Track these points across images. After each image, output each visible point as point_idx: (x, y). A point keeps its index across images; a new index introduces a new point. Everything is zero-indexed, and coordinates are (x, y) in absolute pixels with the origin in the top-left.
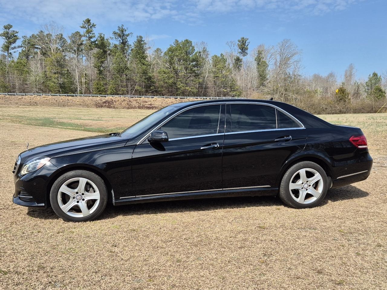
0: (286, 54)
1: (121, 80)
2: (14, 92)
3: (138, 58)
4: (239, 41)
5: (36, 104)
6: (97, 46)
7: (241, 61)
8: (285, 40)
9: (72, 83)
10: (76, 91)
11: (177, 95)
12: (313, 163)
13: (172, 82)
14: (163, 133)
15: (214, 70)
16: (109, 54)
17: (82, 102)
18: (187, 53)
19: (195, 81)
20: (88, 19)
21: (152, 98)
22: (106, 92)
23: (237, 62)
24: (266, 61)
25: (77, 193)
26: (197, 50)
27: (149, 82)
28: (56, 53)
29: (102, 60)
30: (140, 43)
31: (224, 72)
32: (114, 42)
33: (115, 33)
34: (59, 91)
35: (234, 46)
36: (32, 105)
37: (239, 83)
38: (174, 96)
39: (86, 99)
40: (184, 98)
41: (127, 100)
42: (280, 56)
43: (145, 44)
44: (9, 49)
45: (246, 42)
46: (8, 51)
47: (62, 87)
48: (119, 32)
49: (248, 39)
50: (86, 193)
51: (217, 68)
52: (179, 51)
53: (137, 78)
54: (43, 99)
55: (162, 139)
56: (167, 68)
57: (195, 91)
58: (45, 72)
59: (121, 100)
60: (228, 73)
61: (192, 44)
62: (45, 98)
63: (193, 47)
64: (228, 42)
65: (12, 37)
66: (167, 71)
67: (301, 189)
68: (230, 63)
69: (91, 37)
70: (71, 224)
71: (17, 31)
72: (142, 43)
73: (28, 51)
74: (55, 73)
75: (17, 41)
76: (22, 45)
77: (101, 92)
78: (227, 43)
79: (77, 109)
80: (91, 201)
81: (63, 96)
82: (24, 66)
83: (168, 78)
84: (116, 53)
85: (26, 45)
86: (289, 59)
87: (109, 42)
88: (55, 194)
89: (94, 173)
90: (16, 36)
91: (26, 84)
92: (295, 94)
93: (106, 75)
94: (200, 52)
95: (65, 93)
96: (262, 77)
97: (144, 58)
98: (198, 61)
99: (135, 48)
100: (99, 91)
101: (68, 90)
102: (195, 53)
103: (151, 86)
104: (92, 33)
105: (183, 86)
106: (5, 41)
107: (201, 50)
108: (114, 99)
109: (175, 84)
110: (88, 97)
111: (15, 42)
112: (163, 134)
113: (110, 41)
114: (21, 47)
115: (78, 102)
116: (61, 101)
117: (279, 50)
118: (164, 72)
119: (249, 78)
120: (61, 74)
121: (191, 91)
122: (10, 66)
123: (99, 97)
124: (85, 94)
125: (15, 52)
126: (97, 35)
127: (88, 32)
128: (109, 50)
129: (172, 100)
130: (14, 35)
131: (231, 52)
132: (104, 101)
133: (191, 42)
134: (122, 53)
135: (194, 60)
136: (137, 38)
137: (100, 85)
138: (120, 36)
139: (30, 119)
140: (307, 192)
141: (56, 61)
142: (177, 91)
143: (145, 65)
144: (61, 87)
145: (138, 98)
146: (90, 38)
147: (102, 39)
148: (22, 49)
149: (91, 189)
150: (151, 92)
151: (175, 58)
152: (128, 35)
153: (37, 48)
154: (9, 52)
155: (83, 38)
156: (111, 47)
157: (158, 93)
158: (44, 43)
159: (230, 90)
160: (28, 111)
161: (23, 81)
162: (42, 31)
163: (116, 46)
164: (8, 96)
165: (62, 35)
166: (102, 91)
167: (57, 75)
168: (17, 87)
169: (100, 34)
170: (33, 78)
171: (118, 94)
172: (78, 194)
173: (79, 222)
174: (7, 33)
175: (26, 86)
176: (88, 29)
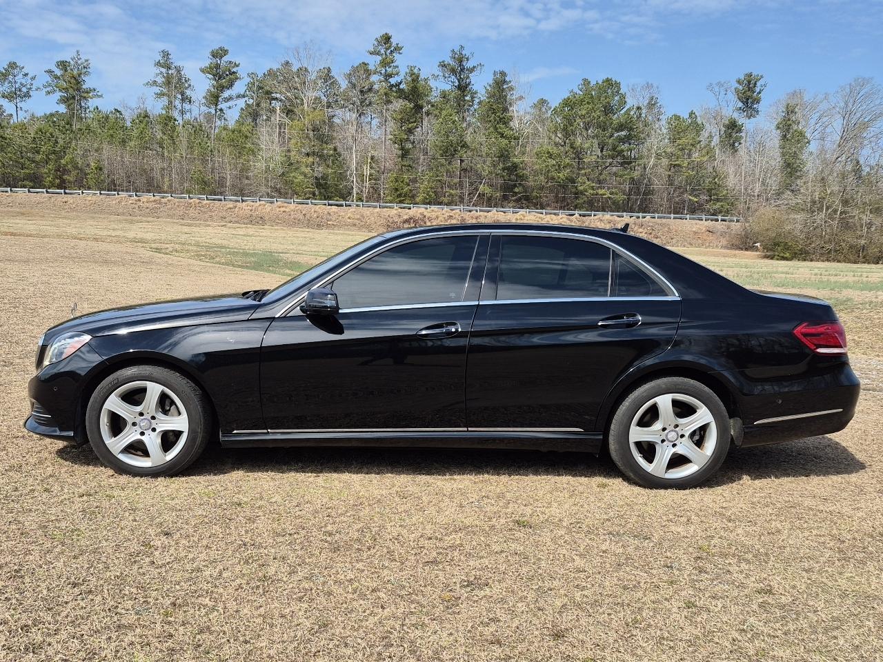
0: (858, 115)
1: (448, 171)
2: (221, 194)
3: (490, 121)
4: (739, 82)
5: (261, 221)
6: (402, 94)
7: (740, 131)
8: (858, 79)
9: (342, 177)
10: (350, 194)
11: (576, 208)
12: (692, 382)
13: (567, 179)
14: (328, 294)
15: (669, 150)
16: (428, 114)
17: (358, 219)
18: (608, 110)
19: (621, 176)
20: (386, 34)
21: (513, 213)
22: (413, 197)
23: (730, 131)
24: (805, 130)
25: (141, 414)
26: (631, 102)
27: (513, 177)
28: (312, 110)
29: (410, 126)
30: (500, 86)
31: (696, 156)
32: (440, 85)
33: (443, 65)
34: (314, 194)
35: (726, 94)
36: (253, 222)
37: (731, 181)
38: (568, 210)
39: (367, 212)
40: (591, 216)
41: (457, 216)
42: (844, 118)
43: (511, 89)
44: (218, 101)
45: (755, 84)
46: (216, 105)
47: (321, 185)
48: (452, 63)
49: (762, 77)
50: (160, 416)
51: (679, 145)
52: (587, 106)
53: (484, 167)
54: (278, 210)
55: (326, 307)
56: (556, 144)
57: (620, 197)
58: (289, 151)
59: (444, 216)
60: (705, 159)
61: (619, 89)
62: (282, 209)
63: (623, 97)
64: (711, 84)
65: (227, 75)
66: (555, 151)
67: (660, 442)
68: (713, 132)
69: (390, 76)
70: (124, 479)
71: (237, 63)
72: (505, 87)
73: (258, 105)
74: (308, 155)
75: (237, 84)
76: (246, 91)
77: (402, 199)
78: (710, 87)
79: (346, 234)
80: (171, 434)
81: (319, 206)
82: (246, 137)
83: (557, 167)
84: (441, 109)
85: (254, 93)
86: (865, 126)
87: (429, 86)
88: (94, 413)
89: (179, 375)
90: (234, 72)
91: (247, 178)
92: (868, 213)
93: (415, 160)
94: (639, 108)
95: (325, 200)
96: (791, 168)
97: (505, 121)
98: (631, 129)
99: (488, 98)
100: (400, 196)
101: (332, 193)
102: (625, 109)
103: (515, 186)
104: (392, 65)
105: (593, 188)
106: (211, 84)
107: (644, 103)
108: (428, 215)
109: (573, 181)
110: (371, 209)
111: (231, 85)
112: (329, 296)
113: (432, 83)
114: (244, 96)
115: (349, 218)
116: (315, 216)
117: (842, 104)
118: (548, 152)
119: (757, 171)
120: (321, 156)
121: (609, 198)
122: (219, 138)
123: (396, 210)
124: (367, 202)
125: (230, 108)
126: (403, 71)
127: (385, 63)
128: (429, 102)
129: (561, 219)
130: (230, 70)
131: (718, 108)
132: (406, 217)
133: (618, 85)
134: (455, 111)
135: (622, 125)
136: (495, 76)
137: (402, 182)
138: (453, 71)
139: (234, 254)
140: (673, 450)
141: (311, 127)
142: (577, 198)
143: (506, 137)
144: (319, 185)
145: (482, 213)
146: (388, 76)
147: (415, 78)
148: (246, 101)
149: (173, 407)
150: (514, 198)
151: (578, 120)
152: (472, 70)
153: (276, 99)
154: (219, 107)
155: (374, 78)
156: (434, 97)
157: (532, 203)
158: (289, 89)
159: (708, 198)
160: (244, 235)
161: (242, 170)
162: (287, 63)
163: (444, 95)
164: (206, 202)
165: (329, 70)
166: (405, 196)
167: (311, 159)
168: (228, 184)
169: (411, 68)
170: (261, 165)
171: (440, 203)
172: (142, 418)
173: (142, 477)
174: (218, 66)
175: (246, 182)
176: (384, 56)
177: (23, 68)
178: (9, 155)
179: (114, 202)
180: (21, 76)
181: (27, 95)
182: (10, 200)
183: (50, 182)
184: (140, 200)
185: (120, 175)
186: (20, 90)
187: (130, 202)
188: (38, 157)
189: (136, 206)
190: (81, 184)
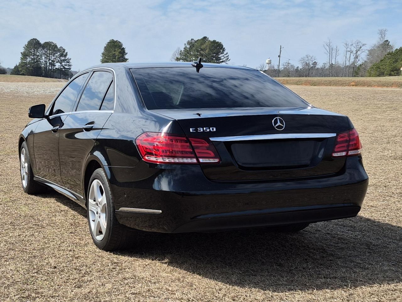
67: (96, 213)
140: (99, 220)
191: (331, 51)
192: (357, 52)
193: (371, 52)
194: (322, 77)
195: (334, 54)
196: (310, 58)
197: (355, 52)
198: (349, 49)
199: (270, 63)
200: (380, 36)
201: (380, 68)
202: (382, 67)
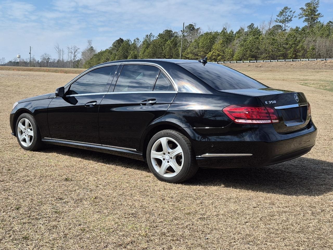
50: (29, 130)
67: (163, 160)
140: (168, 164)
177: (290, 8)
178: (275, 46)
179: (314, 64)
180: (289, 12)
181: (291, 20)
182: (269, 65)
183: (291, 56)
184: (326, 62)
185: (323, 51)
186: (287, 18)
187: (322, 63)
188: (287, 46)
189: (324, 65)
190: (304, 56)
191: (60, 52)
192: (75, 53)
193: (83, 53)
194: (54, 67)
195: (62, 54)
196: (47, 55)
197: (73, 53)
198: (70, 51)
199: (19, 57)
200: (88, 44)
201: (91, 64)
202: (92, 63)
